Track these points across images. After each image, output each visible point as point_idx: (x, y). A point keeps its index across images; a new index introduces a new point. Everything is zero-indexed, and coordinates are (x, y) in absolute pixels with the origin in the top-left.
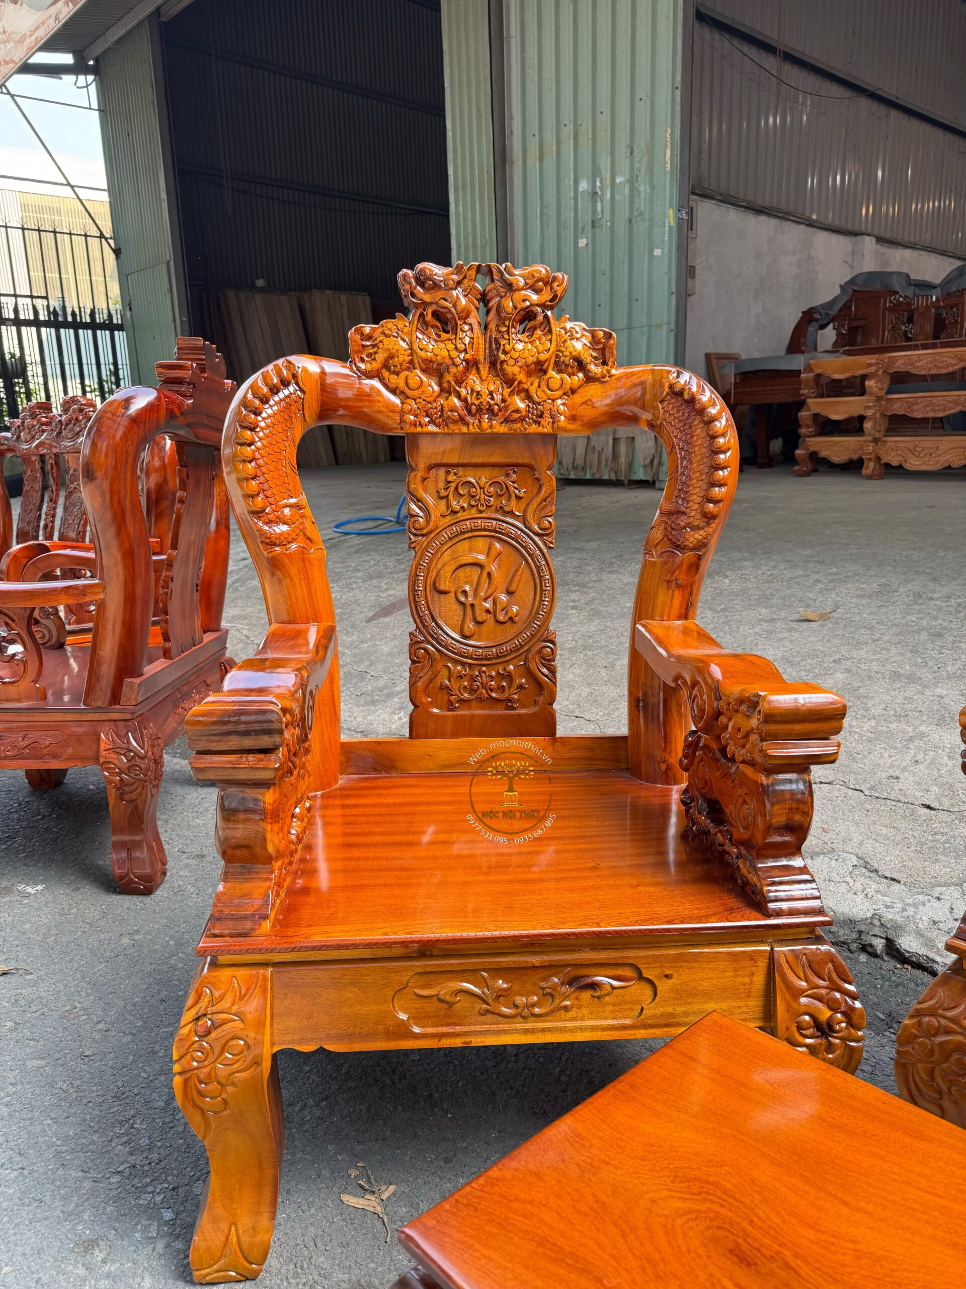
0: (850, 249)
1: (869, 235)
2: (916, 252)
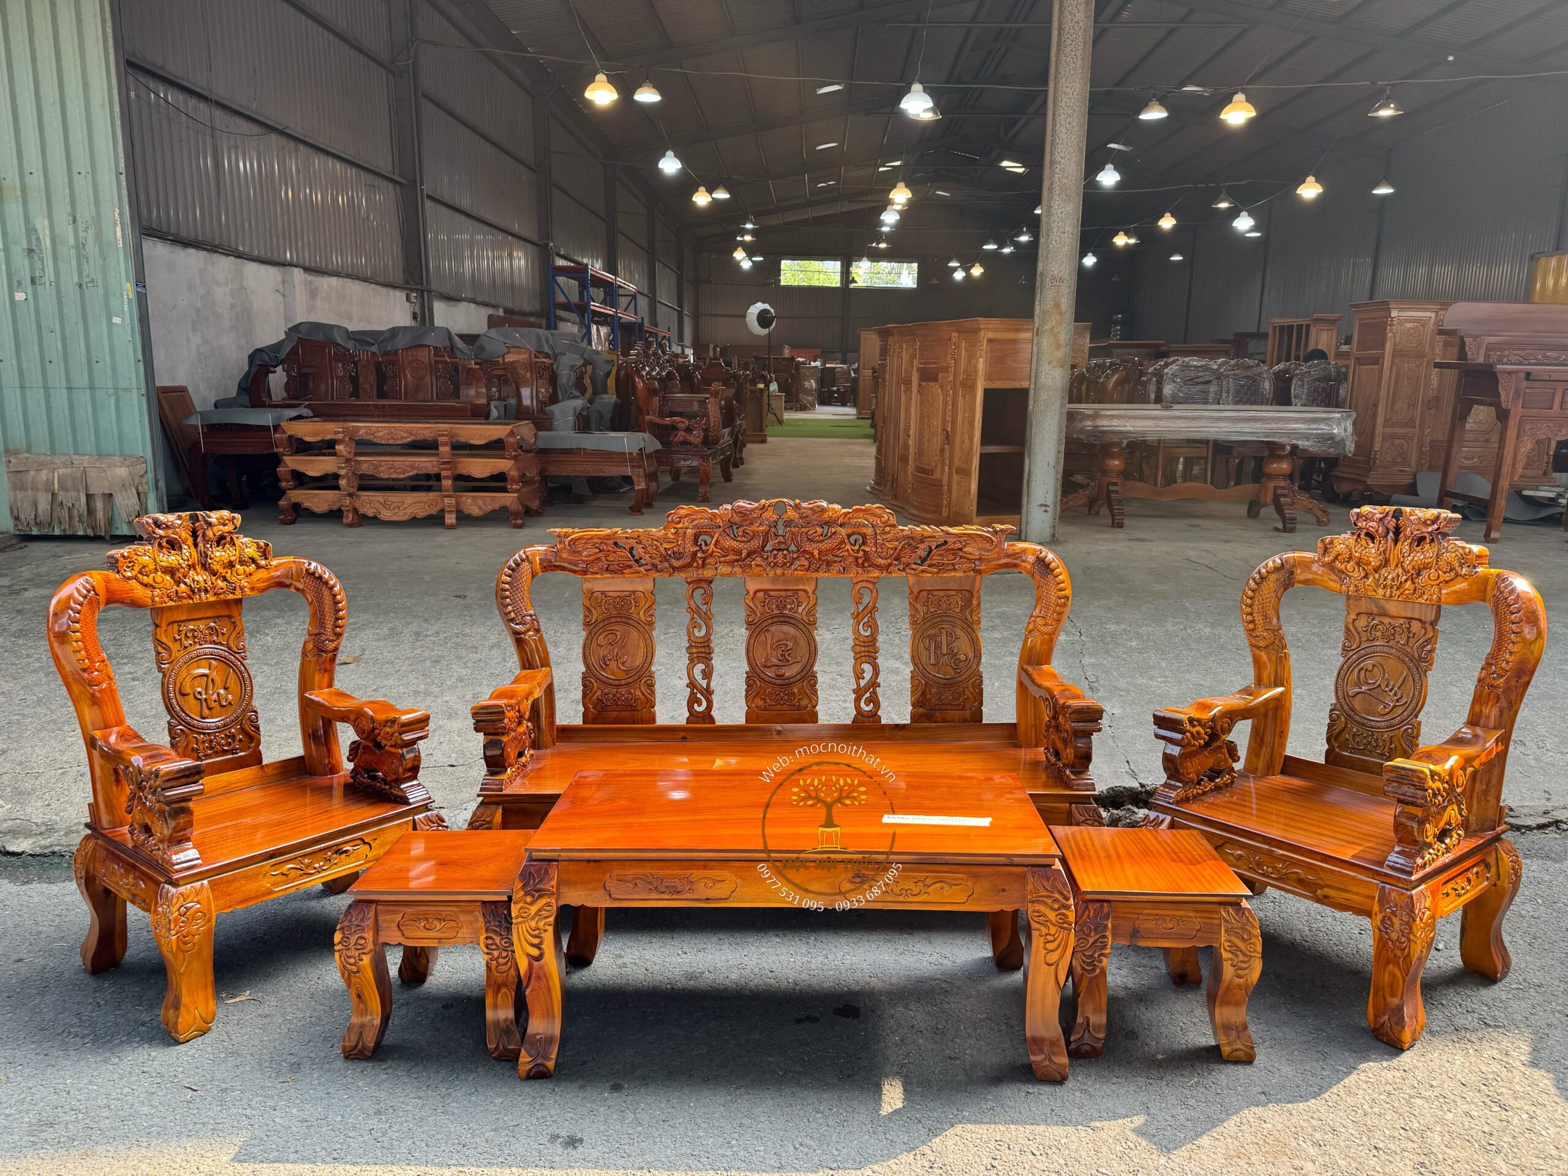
0: (279, 279)
1: (296, 266)
2: (341, 279)
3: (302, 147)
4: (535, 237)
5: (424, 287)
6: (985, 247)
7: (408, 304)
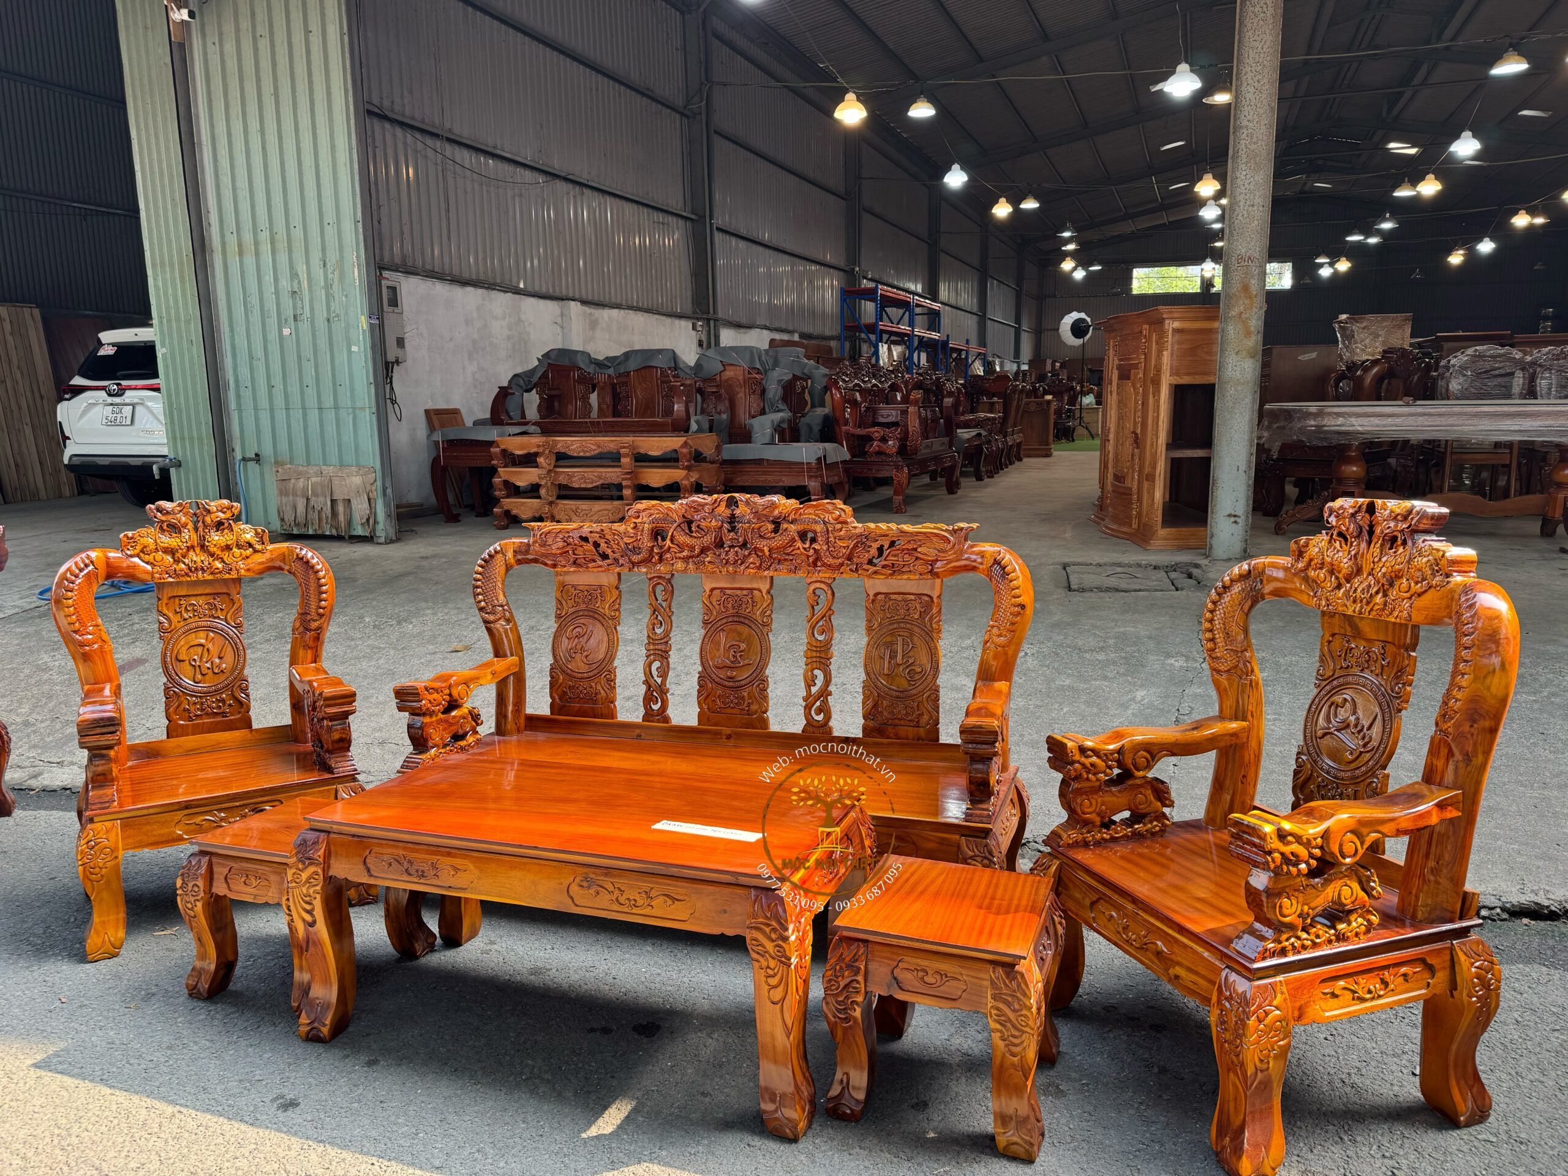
0: (558, 312)
1: (573, 300)
2: (622, 311)
3: (587, 191)
4: (842, 263)
5: (710, 316)
6: (1349, 239)
7: (694, 333)
